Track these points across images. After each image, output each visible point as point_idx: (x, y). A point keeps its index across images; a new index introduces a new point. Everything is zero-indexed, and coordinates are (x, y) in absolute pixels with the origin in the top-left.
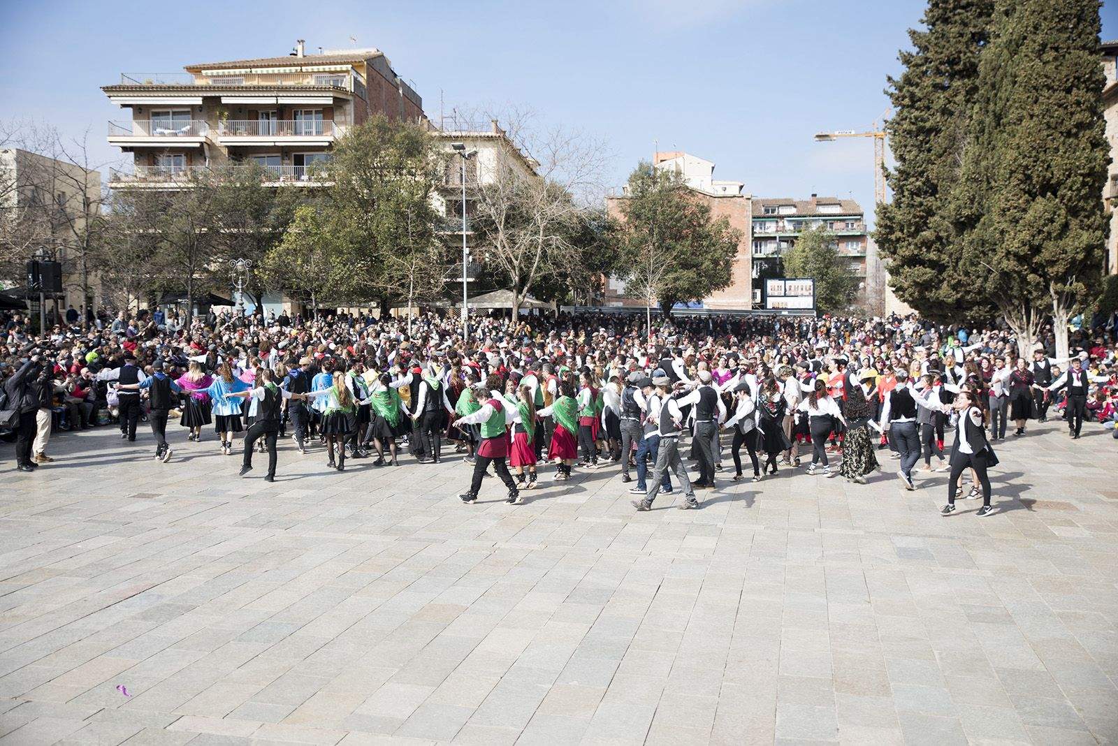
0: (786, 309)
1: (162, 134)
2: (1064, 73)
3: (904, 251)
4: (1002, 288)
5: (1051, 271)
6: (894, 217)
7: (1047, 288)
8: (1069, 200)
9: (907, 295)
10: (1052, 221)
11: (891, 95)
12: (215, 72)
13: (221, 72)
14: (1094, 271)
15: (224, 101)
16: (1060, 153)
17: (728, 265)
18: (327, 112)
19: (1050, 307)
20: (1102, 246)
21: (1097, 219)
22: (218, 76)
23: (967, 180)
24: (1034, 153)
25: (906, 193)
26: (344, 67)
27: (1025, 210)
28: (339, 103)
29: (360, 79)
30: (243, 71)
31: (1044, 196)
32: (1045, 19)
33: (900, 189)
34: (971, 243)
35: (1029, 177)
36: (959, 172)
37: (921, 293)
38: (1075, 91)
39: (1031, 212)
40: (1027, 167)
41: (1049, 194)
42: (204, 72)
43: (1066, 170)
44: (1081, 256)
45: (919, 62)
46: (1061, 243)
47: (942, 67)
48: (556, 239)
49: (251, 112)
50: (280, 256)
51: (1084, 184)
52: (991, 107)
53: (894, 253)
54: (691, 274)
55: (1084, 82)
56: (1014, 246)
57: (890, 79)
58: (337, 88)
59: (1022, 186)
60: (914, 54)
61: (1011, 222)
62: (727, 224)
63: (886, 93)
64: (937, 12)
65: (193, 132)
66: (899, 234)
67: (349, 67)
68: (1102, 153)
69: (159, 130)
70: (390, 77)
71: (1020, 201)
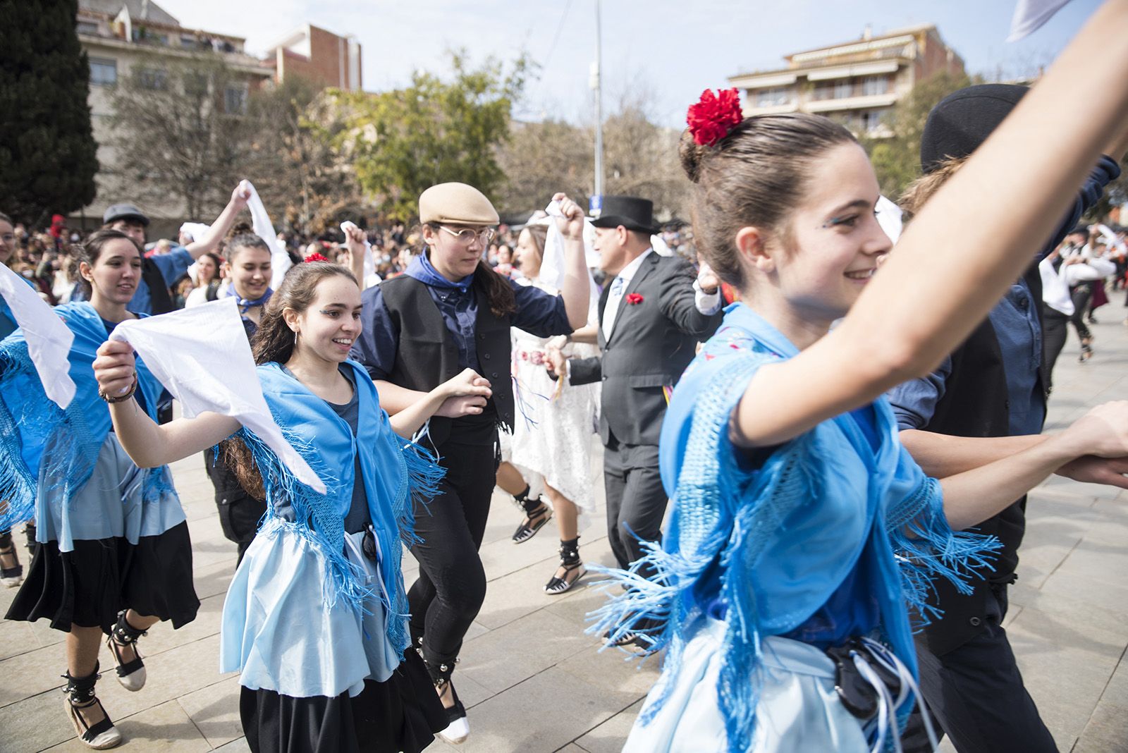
28: (902, 68)
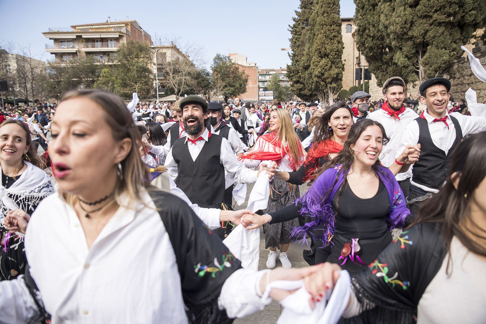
0: (265, 100)
1: (64, 48)
2: (330, 20)
3: (295, 79)
4: (316, 88)
5: (327, 81)
6: (291, 69)
7: (327, 86)
8: (332, 59)
9: (295, 93)
10: (327, 65)
11: (290, 31)
12: (80, 27)
13: (82, 27)
14: (340, 81)
15: (83, 37)
16: (329, 45)
17: (245, 85)
18: (117, 39)
19: (327, 92)
20: (342, 73)
21: (340, 65)
22: (82, 29)
23: (306, 54)
24: (321, 45)
25: (294, 61)
26: (123, 25)
27: (319, 62)
29: (128, 29)
30: (90, 27)
31: (325, 58)
32: (324, 4)
33: (293, 60)
34: (308, 74)
35: (320, 52)
36: (304, 52)
37: (300, 92)
38: (333, 26)
39: (321, 63)
40: (320, 49)
41: (326, 57)
42: (77, 27)
43: (330, 50)
44: (335, 76)
45: (298, 20)
46: (330, 72)
47: (304, 22)
48: (187, 77)
49: (93, 40)
50: (98, 84)
51: (336, 54)
52: (312, 31)
53: (292, 80)
54: (232, 89)
55: (336, 23)
56: (316, 73)
57: (289, 26)
58: (120, 32)
59: (319, 55)
60: (297, 18)
61: (316, 66)
62: (244, 73)
63: (288, 30)
64: (303, 5)
65: (73, 47)
66: (293, 74)
67: (125, 25)
68: (341, 45)
69: (62, 47)
70: (139, 29)
71: (318, 59)
